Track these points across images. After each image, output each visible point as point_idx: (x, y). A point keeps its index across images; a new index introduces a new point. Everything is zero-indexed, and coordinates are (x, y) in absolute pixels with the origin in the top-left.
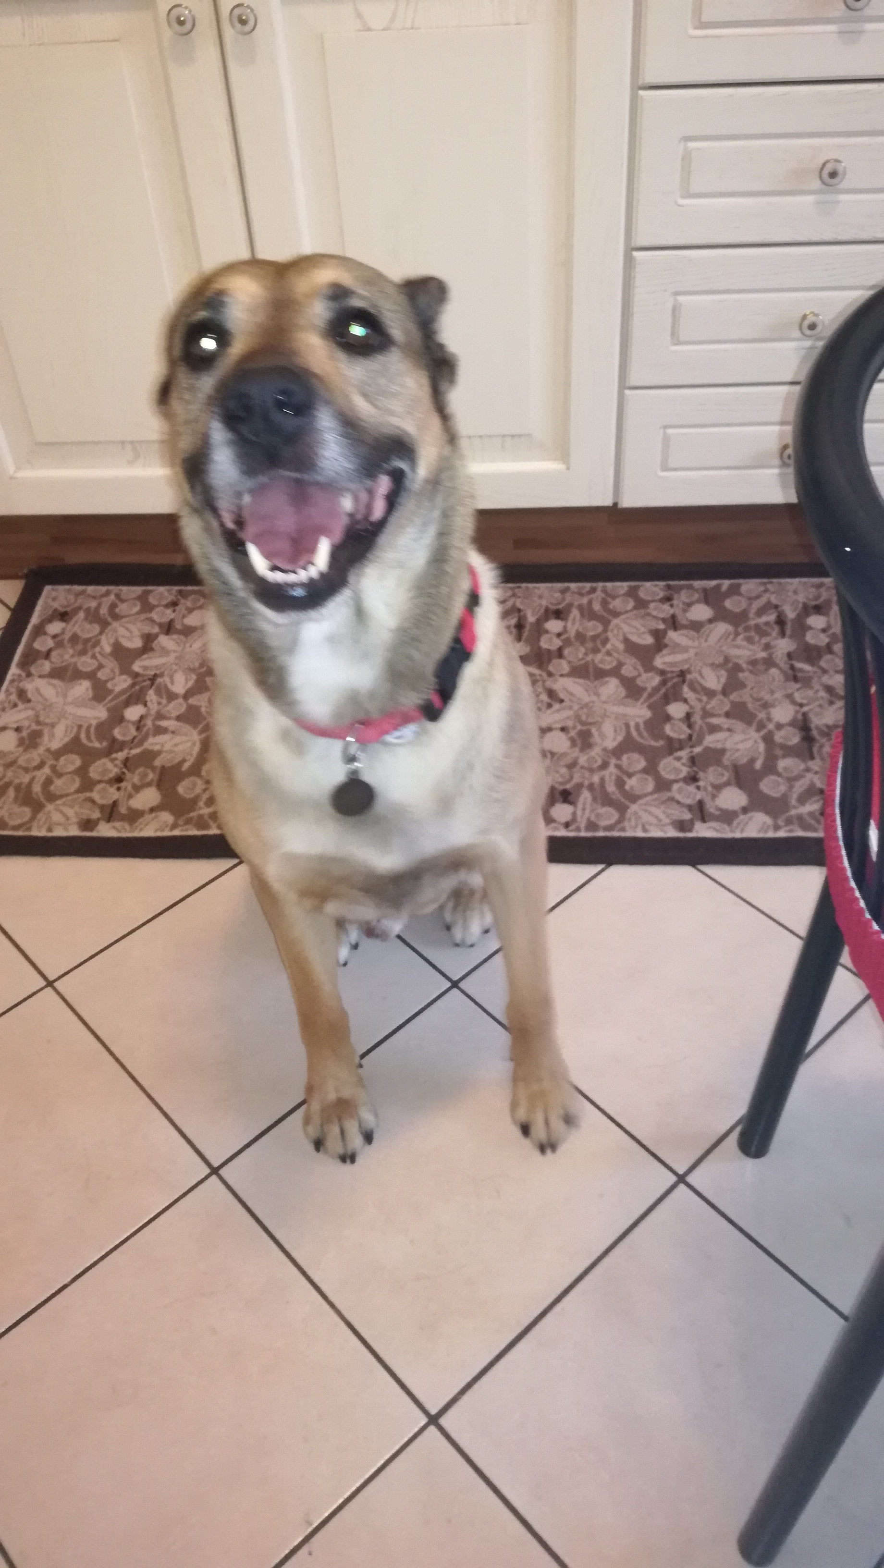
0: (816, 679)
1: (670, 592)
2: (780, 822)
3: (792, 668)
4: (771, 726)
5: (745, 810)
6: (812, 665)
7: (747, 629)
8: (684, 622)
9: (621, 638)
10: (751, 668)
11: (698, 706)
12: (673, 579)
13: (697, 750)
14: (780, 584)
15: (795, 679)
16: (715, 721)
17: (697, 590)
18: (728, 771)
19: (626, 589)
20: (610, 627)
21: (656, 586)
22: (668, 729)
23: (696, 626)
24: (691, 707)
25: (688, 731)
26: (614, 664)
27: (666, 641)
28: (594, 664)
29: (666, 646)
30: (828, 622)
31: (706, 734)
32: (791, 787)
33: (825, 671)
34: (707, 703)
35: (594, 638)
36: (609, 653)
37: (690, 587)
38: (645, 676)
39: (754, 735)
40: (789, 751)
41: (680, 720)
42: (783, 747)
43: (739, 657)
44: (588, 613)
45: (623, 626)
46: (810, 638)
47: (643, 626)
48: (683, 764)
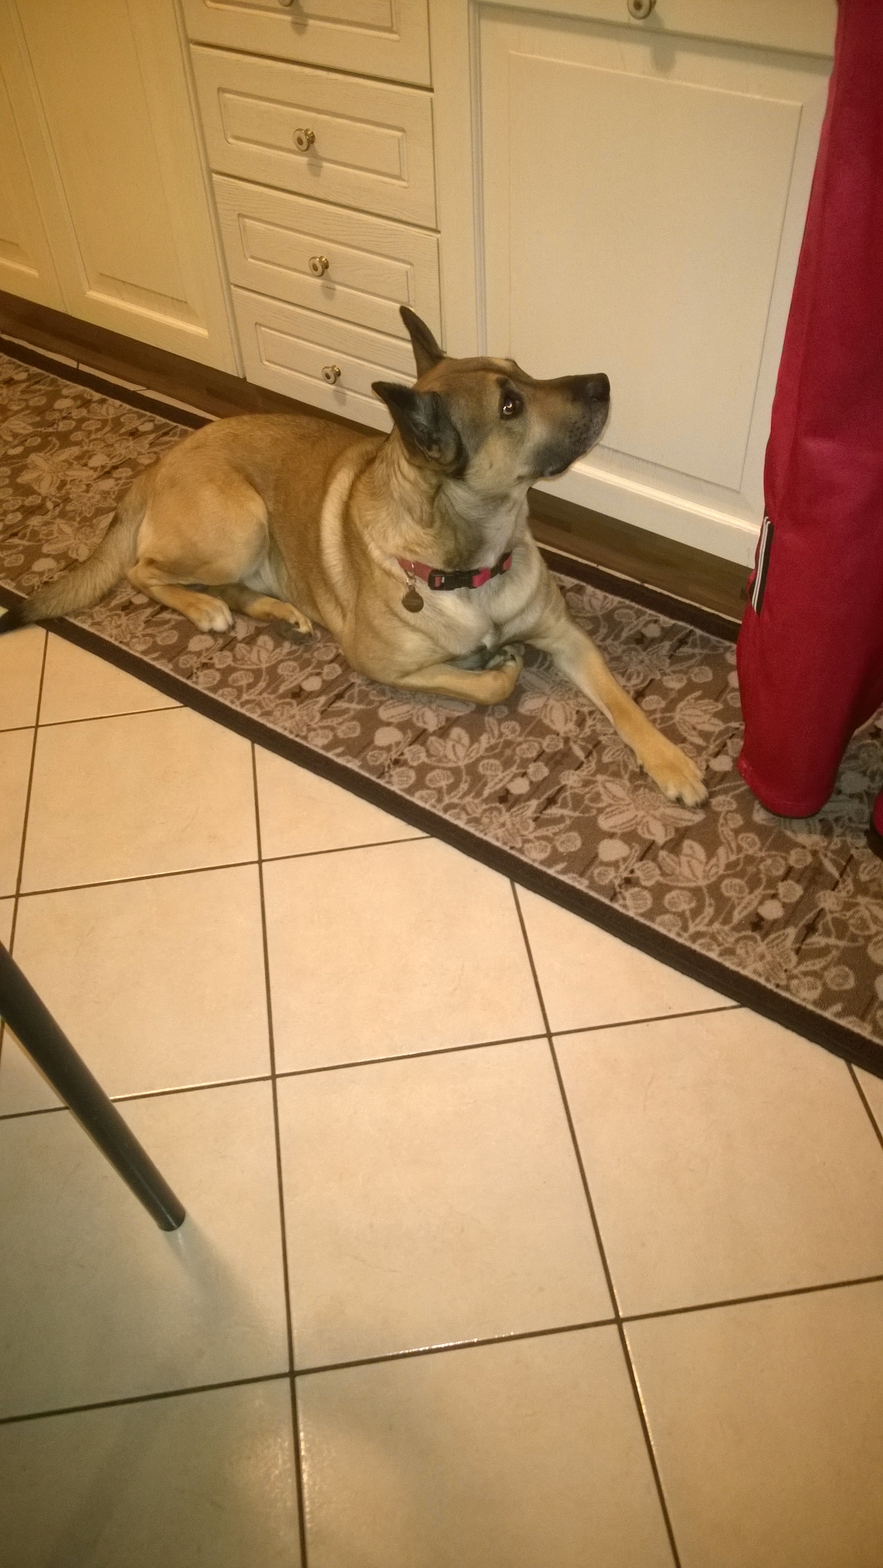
0: (581, 736)
1: (618, 890)
3: (589, 755)
4: (658, 716)
6: (570, 749)
7: (587, 809)
8: (637, 847)
9: (714, 861)
10: (623, 772)
12: (603, 905)
14: (505, 843)
15: (597, 744)
16: (699, 741)
17: (591, 879)
19: (659, 919)
20: (713, 879)
21: (625, 906)
23: (630, 837)
24: (707, 761)
25: (729, 743)
26: (740, 837)
27: (672, 835)
28: (763, 845)
29: (677, 830)
30: (511, 780)
31: (716, 734)
33: (567, 740)
35: (741, 875)
36: (740, 849)
37: (592, 885)
38: (723, 809)
39: (677, 716)
40: (663, 692)
43: (623, 786)
44: (724, 908)
45: (699, 872)
46: (545, 771)
47: (680, 864)
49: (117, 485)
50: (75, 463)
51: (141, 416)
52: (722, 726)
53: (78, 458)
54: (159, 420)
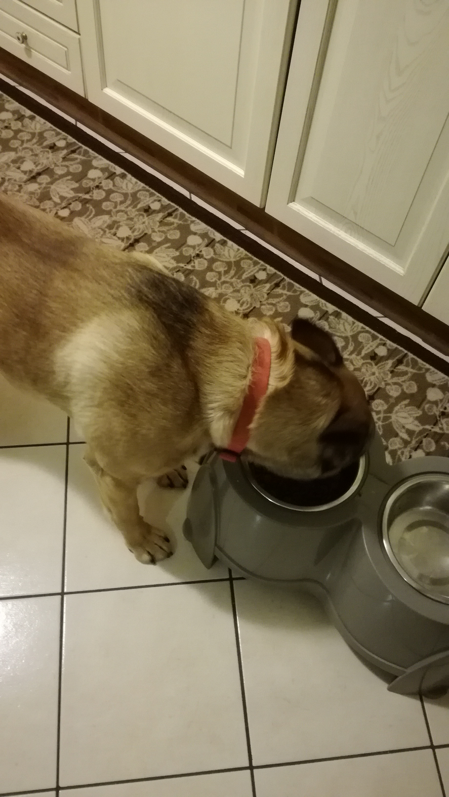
2: (424, 371)
5: (433, 386)
11: (407, 451)
13: (428, 427)
16: (405, 436)
18: (424, 407)
22: (433, 448)
24: (410, 452)
25: (424, 440)
31: (416, 433)
32: (404, 381)
34: (400, 449)
39: (394, 417)
40: (386, 397)
41: (423, 449)
42: (387, 402)
48: (442, 424)
49: (39, 189)
50: (12, 165)
51: (58, 134)
52: (421, 428)
53: (14, 161)
54: (70, 140)
